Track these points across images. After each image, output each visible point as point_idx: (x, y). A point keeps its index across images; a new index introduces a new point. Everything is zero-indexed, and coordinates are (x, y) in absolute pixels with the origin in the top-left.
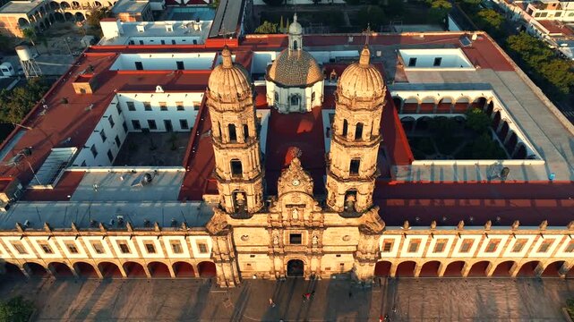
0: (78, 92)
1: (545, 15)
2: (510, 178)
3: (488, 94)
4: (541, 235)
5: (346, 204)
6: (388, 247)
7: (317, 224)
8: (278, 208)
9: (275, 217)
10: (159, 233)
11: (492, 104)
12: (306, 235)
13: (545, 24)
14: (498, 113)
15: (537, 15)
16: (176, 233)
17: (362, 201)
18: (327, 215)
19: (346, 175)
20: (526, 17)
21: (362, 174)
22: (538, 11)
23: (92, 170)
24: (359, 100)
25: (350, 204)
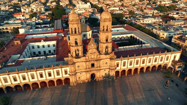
0: (16, 44)
1: (140, 22)
2: (143, 48)
3: (132, 35)
4: (154, 56)
5: (106, 51)
6: (118, 65)
7: (98, 59)
8: (88, 55)
9: (87, 58)
10: (53, 68)
11: (134, 37)
12: (96, 63)
13: (141, 24)
14: (136, 38)
15: (139, 22)
16: (58, 67)
17: (110, 50)
18: (101, 55)
19: (105, 41)
20: (136, 23)
21: (109, 41)
22: (138, 21)
23: (26, 59)
24: (107, 19)
25: (107, 51)
